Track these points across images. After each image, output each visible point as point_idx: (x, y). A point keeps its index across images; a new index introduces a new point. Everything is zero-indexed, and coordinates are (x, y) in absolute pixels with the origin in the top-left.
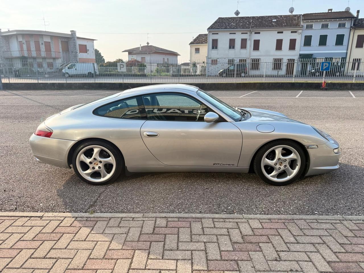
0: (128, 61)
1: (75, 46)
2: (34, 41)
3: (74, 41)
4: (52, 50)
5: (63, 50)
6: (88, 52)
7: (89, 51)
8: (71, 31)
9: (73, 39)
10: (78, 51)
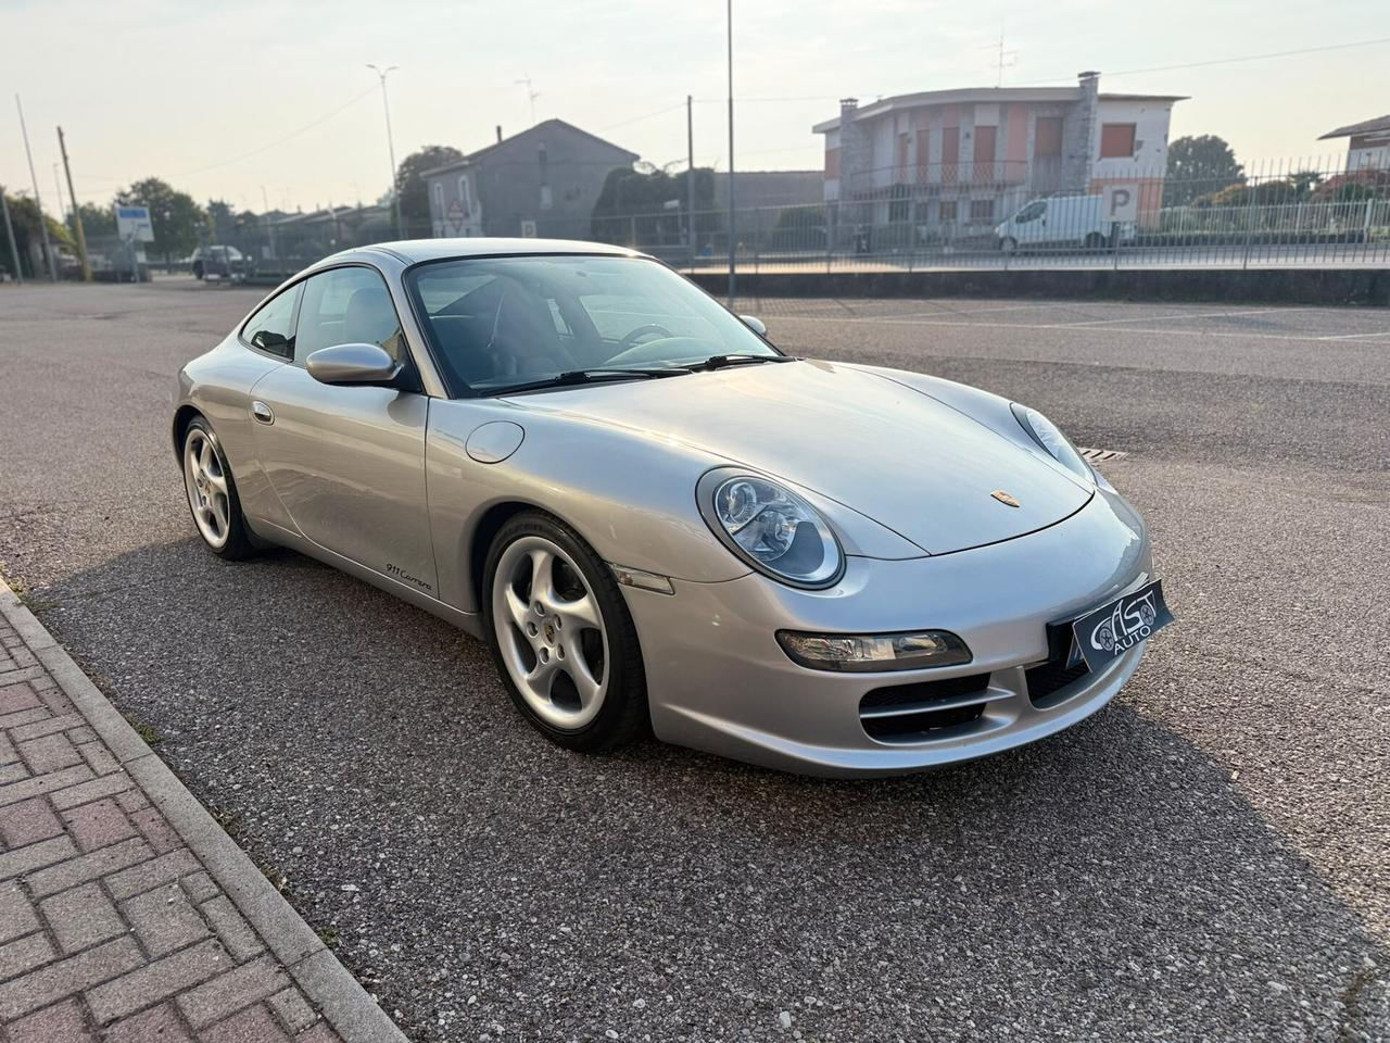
0: (1346, 172)
1: (1085, 130)
2: (945, 129)
3: (1086, 114)
4: (1000, 154)
5: (1037, 155)
6: (1136, 153)
7: (1144, 145)
8: (1080, 76)
9: (1083, 104)
10: (1096, 153)
